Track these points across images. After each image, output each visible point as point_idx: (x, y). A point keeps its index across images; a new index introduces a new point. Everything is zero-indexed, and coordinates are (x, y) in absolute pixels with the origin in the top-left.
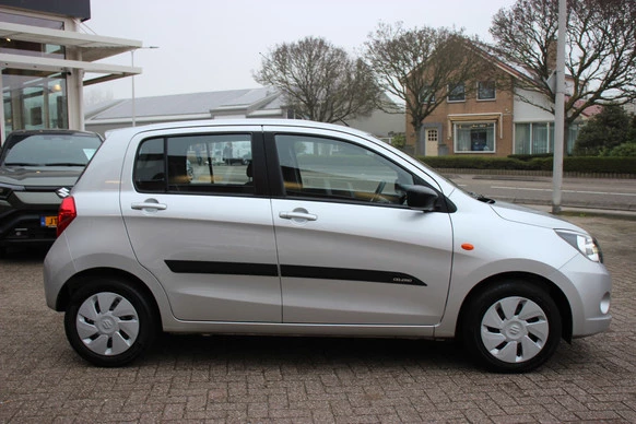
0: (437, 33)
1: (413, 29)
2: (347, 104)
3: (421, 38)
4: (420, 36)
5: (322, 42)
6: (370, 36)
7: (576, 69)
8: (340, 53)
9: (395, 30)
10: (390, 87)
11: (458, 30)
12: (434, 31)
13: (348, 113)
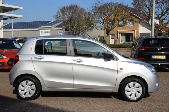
0: (115, 4)
1: (107, 3)
2: (85, 27)
3: (109, 5)
4: (109, 4)
5: (77, 6)
6: (93, 4)
7: (160, 16)
8: (83, 10)
9: (101, 3)
10: (99, 21)
11: (121, 3)
12: (114, 3)
13: (85, 30)
